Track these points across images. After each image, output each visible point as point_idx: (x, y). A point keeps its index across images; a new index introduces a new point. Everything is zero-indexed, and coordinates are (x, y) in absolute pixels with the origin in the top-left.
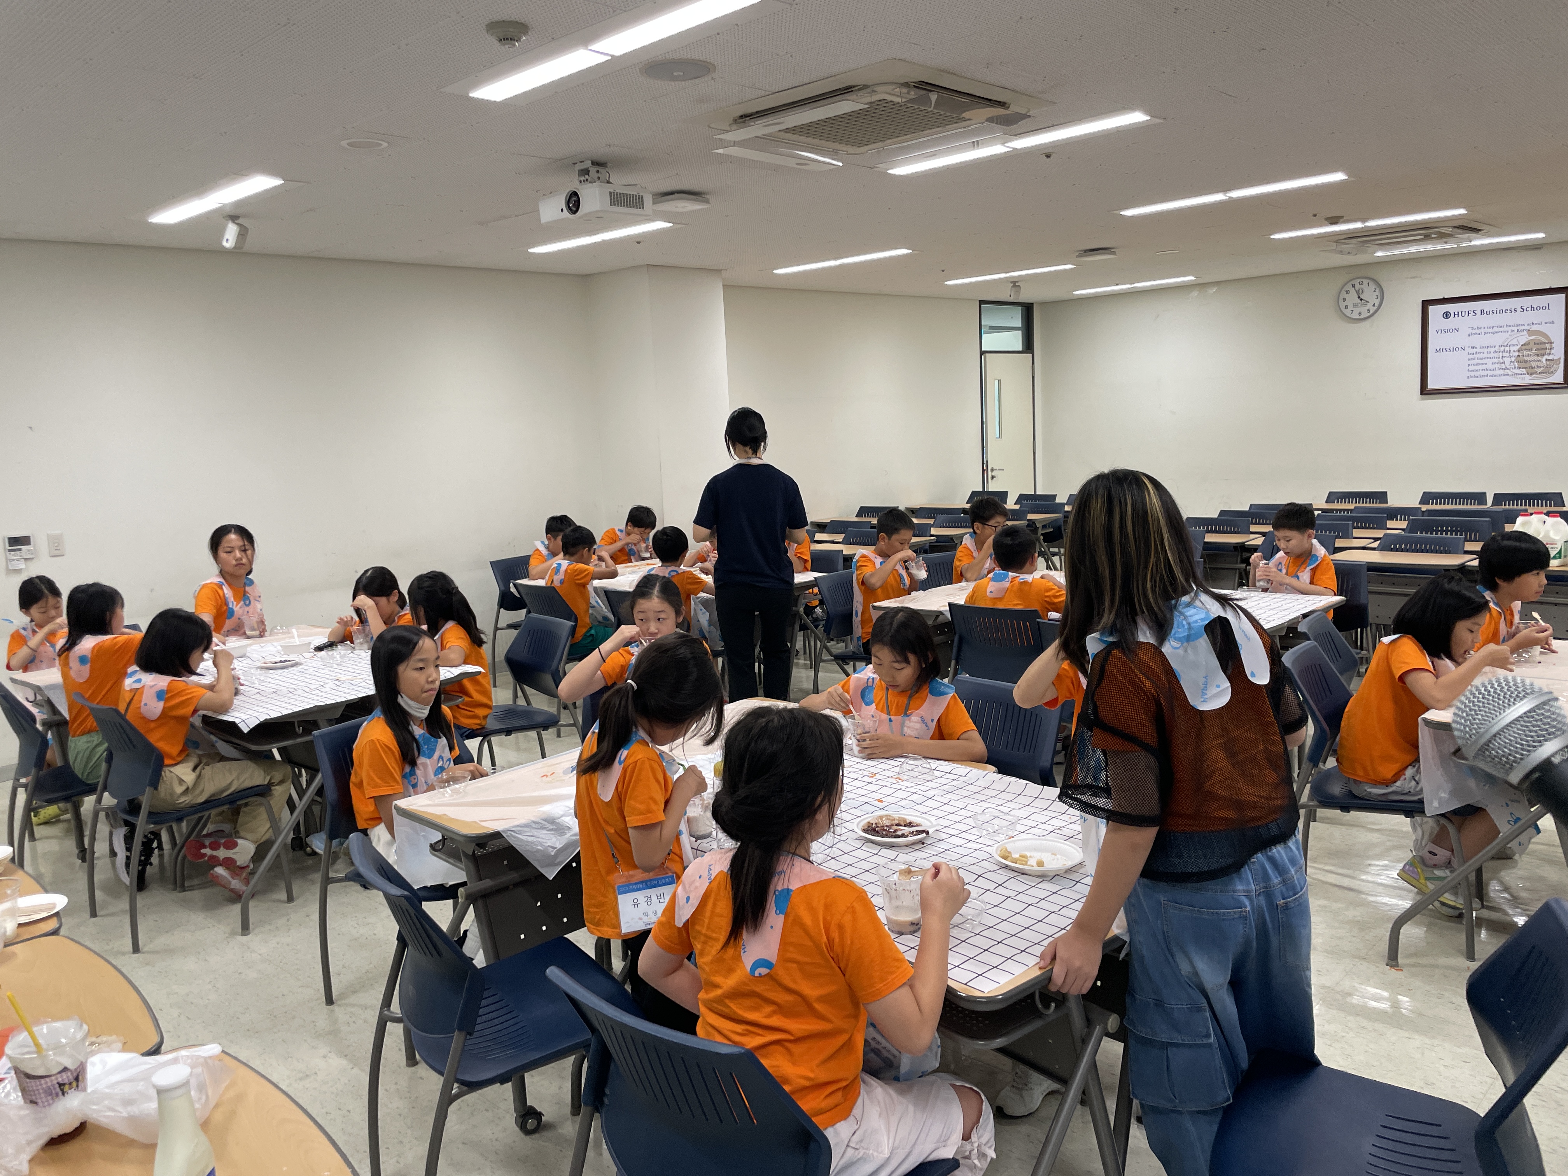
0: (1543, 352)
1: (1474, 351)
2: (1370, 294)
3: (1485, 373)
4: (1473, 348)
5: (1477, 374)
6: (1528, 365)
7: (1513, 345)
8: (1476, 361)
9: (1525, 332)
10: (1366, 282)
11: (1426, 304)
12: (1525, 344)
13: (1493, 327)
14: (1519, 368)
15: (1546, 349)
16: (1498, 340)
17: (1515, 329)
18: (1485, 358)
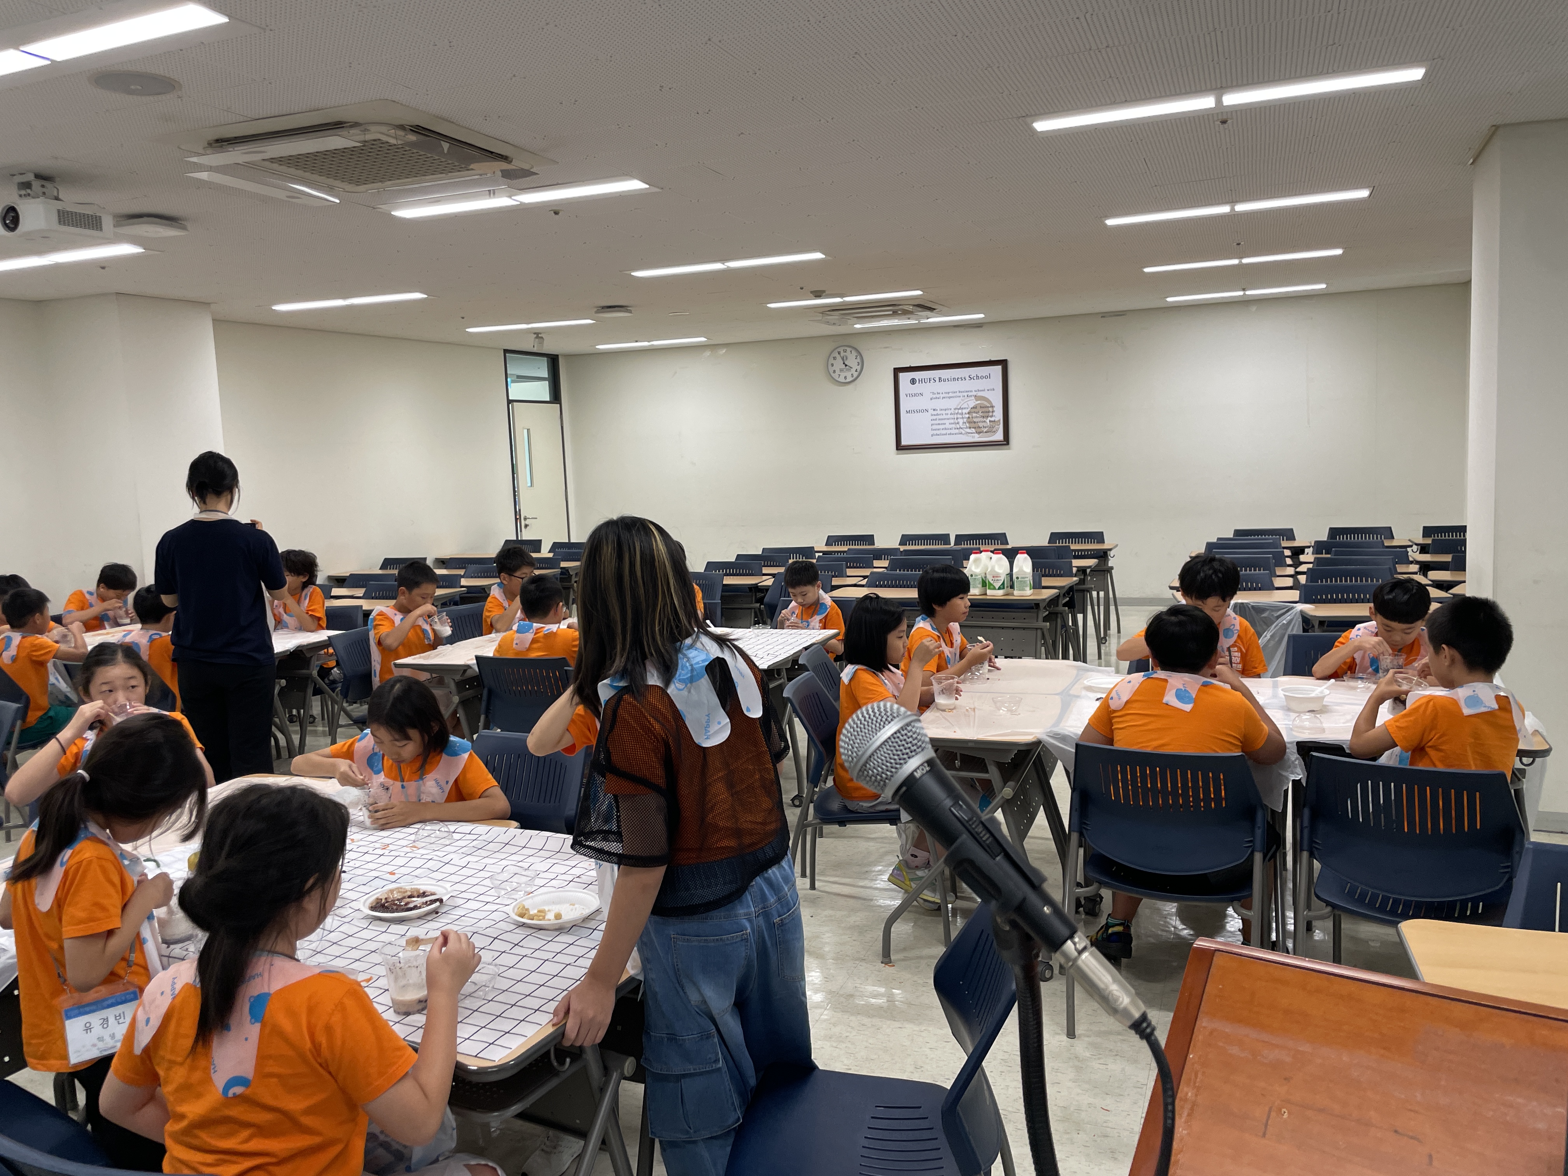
0: (987, 414)
1: (935, 413)
2: (852, 361)
3: (944, 432)
4: (934, 410)
5: (938, 432)
6: (976, 425)
7: (964, 408)
8: (938, 422)
9: (973, 398)
10: (849, 349)
11: (897, 371)
12: (973, 408)
13: (949, 393)
14: (970, 428)
15: (989, 412)
16: (953, 404)
17: (966, 394)
18: (944, 419)
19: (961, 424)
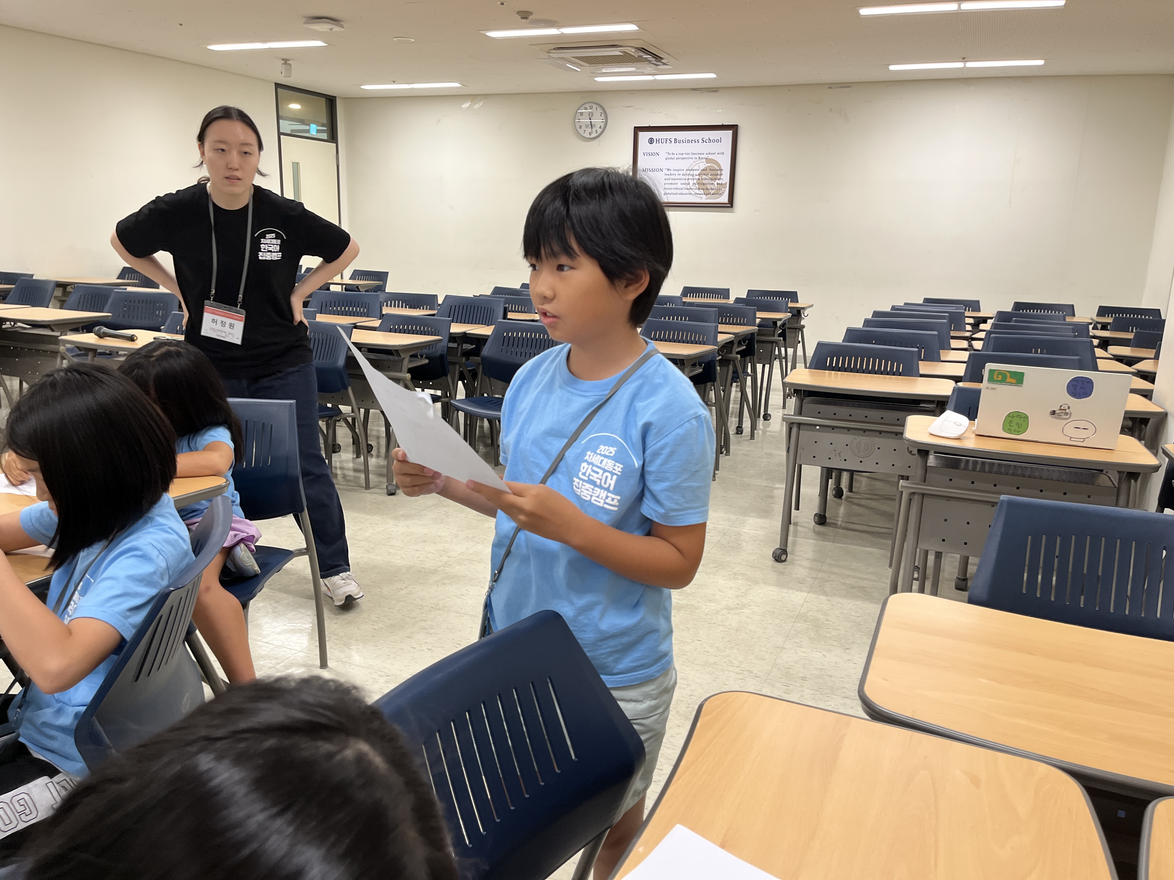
0: (715, 177)
1: (669, 172)
2: (598, 121)
3: (676, 191)
4: (668, 170)
5: (673, 191)
6: (704, 187)
7: (695, 170)
8: (670, 181)
9: (704, 160)
10: (595, 106)
11: (637, 130)
12: (704, 170)
13: (683, 154)
14: (699, 189)
15: (717, 175)
16: (685, 165)
17: (698, 156)
18: (676, 179)
19: (691, 184)
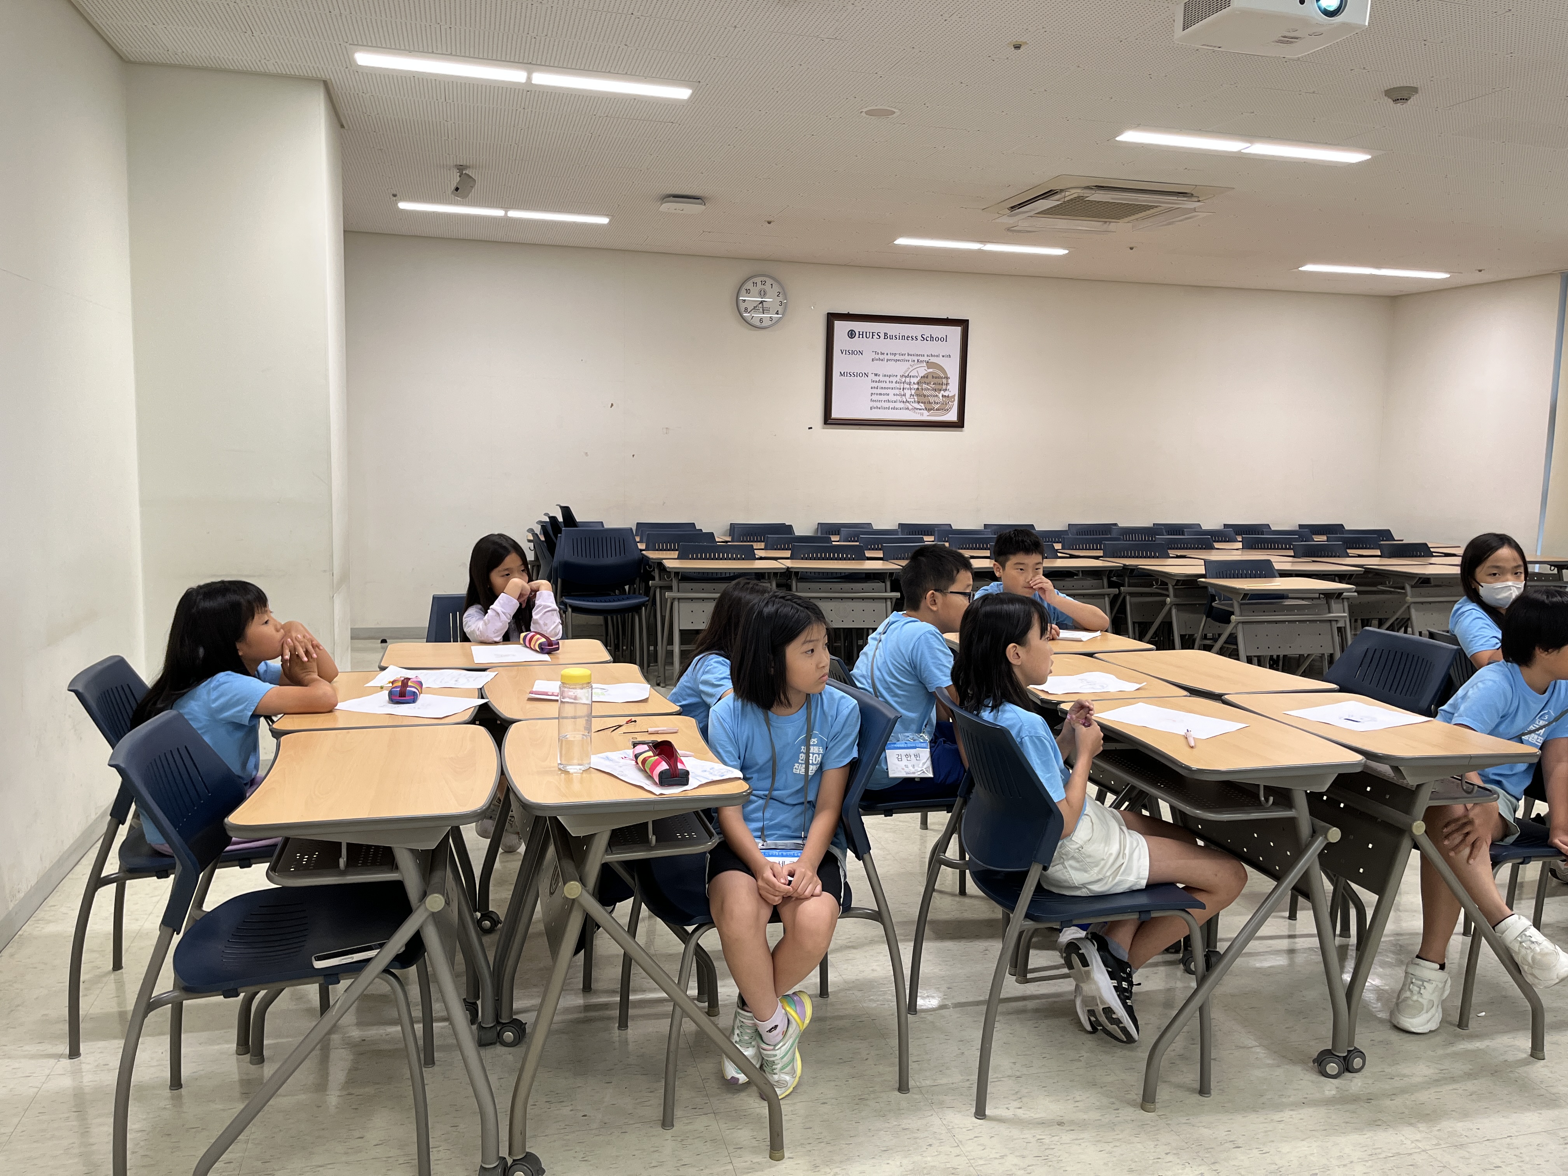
0: (940, 387)
1: (877, 378)
3: (886, 405)
4: (876, 375)
5: (879, 405)
6: (926, 400)
7: (913, 377)
8: (879, 391)
9: (925, 364)
10: (769, 282)
11: (832, 318)
12: (924, 377)
13: (895, 355)
14: (919, 402)
15: (943, 384)
17: (916, 358)
18: (888, 388)
19: (908, 396)
